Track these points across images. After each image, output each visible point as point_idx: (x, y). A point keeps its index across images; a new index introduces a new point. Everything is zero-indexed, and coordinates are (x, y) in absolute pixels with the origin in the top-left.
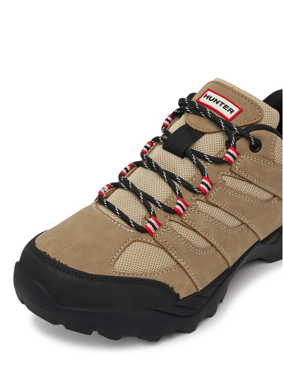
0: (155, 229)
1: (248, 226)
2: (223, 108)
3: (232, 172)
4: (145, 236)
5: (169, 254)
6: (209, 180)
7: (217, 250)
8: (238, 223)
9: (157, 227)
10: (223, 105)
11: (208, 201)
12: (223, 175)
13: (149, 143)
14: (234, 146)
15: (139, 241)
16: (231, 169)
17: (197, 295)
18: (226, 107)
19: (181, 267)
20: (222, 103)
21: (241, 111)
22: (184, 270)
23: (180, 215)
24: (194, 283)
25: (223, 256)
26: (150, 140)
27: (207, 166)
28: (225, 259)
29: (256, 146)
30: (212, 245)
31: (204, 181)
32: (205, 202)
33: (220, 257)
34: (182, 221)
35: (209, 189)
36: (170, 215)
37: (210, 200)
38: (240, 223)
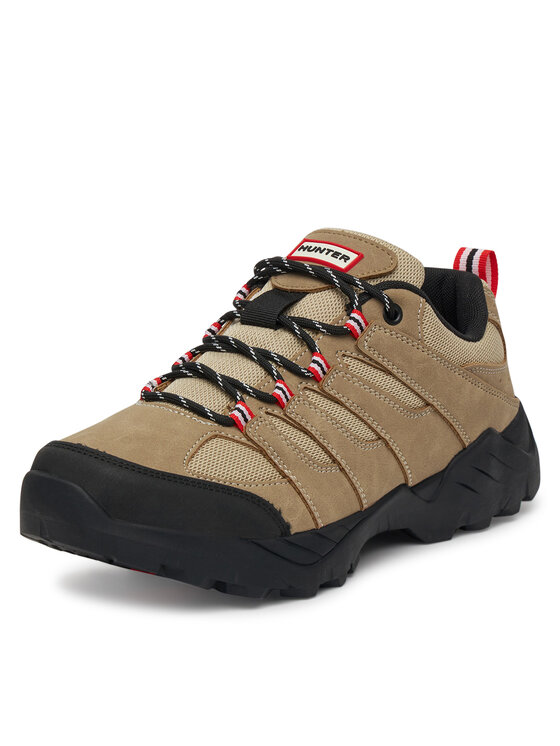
0: (246, 420)
1: (387, 444)
2: (332, 256)
3: (360, 351)
4: (231, 432)
5: (270, 460)
6: (323, 358)
7: (342, 470)
8: (371, 435)
9: (248, 417)
10: (331, 253)
11: (324, 391)
12: (344, 355)
13: (214, 324)
14: (359, 309)
15: (221, 437)
16: (356, 346)
17: (318, 534)
18: (336, 255)
19: (290, 481)
20: (329, 251)
21: (361, 257)
22: (295, 488)
23: (281, 406)
24: (311, 512)
25: (352, 484)
26: (216, 320)
27: (319, 340)
28: (355, 489)
29: (393, 315)
30: (334, 461)
31: (315, 358)
32: (319, 393)
33: (348, 484)
34: (286, 415)
35: (324, 373)
36: (267, 406)
37: (326, 389)
38: (375, 437)
